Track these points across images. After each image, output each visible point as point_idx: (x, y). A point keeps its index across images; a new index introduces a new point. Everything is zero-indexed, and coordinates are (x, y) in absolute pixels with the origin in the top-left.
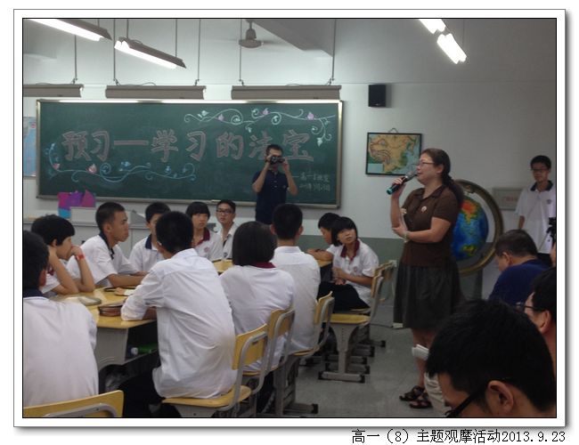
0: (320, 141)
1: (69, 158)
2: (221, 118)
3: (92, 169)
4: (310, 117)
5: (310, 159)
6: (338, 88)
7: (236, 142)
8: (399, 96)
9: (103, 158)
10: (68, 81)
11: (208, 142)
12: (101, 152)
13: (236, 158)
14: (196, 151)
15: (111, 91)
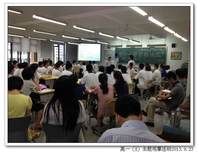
0: (162, 54)
1: (120, 57)
2: (145, 50)
3: (123, 58)
4: (161, 49)
5: (161, 57)
6: (166, 45)
7: (148, 54)
8: (177, 46)
9: (125, 57)
10: (120, 45)
11: (143, 54)
12: (125, 56)
13: (147, 56)
14: (140, 55)
15: (127, 46)
